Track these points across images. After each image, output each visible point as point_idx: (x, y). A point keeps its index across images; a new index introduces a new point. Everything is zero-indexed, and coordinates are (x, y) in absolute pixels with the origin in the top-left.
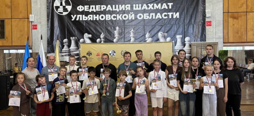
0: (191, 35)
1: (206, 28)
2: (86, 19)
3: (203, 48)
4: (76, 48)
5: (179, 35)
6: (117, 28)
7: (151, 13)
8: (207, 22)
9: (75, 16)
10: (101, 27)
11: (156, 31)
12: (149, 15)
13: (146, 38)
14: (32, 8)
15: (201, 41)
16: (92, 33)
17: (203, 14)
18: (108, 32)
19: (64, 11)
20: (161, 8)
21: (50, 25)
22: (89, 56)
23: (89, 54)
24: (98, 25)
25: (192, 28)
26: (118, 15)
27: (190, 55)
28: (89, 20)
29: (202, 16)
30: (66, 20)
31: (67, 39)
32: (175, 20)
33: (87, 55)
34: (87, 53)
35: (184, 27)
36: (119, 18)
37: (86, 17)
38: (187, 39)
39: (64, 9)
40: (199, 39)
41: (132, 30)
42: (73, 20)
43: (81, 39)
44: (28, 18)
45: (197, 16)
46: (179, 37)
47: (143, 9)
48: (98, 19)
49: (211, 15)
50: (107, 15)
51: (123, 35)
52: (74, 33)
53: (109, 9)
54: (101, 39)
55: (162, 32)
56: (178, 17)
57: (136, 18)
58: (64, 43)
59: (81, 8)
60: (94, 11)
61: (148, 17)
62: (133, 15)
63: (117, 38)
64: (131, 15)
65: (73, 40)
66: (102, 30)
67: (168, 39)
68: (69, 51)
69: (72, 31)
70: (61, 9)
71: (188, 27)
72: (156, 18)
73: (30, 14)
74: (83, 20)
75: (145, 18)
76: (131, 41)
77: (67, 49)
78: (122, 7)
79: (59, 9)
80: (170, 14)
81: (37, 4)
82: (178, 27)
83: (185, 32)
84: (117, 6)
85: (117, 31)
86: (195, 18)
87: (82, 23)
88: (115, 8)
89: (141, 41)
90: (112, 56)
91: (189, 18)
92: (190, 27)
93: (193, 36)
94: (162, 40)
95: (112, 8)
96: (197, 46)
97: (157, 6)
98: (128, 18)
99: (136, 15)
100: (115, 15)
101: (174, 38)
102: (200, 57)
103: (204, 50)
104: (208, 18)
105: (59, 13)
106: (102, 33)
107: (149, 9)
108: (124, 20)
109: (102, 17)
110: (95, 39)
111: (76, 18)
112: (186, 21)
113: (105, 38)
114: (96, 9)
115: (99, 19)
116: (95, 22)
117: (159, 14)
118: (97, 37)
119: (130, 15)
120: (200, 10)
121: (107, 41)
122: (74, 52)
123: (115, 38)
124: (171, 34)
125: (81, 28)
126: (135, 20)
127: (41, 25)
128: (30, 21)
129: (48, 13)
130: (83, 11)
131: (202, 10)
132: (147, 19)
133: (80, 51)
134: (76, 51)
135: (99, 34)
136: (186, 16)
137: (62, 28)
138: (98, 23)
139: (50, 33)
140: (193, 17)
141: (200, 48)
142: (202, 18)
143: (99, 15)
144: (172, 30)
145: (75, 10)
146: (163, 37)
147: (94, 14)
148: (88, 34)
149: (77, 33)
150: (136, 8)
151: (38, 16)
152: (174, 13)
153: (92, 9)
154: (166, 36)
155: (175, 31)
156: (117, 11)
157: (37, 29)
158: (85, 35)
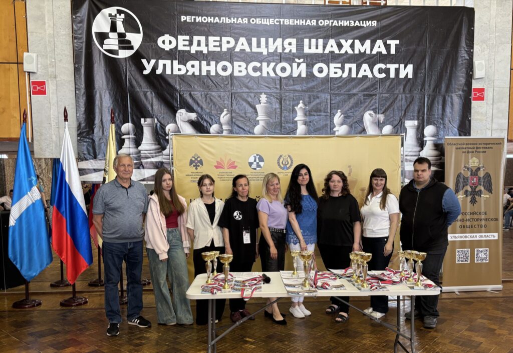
0: (437, 121)
1: (472, 106)
2: (183, 72)
3: (470, 150)
4: (157, 147)
5: (411, 119)
6: (263, 98)
7: (347, 63)
9: (153, 62)
10: (222, 94)
11: (357, 110)
12: (343, 69)
13: (334, 126)
14: (29, 34)
15: (460, 135)
16: (199, 109)
17: (467, 71)
18: (239, 108)
19: (121, 48)
20: (371, 52)
21: (83, 86)
22: (196, 169)
23: (196, 162)
24: (215, 87)
25: (441, 102)
26: (265, 64)
28: (190, 73)
29: (464, 75)
30: (129, 72)
31: (133, 122)
32: (404, 83)
33: (190, 165)
34: (191, 160)
35: (423, 100)
36: (268, 73)
37: (182, 67)
38: (429, 130)
40: (456, 131)
41: (299, 103)
42: (146, 72)
43: (168, 124)
44: (20, 63)
45: (453, 75)
46: (411, 125)
47: (327, 51)
48: (213, 73)
49: (485, 74)
50: (236, 64)
51: (279, 116)
52: (150, 108)
53: (243, 48)
54: (221, 125)
55: (371, 112)
56: (410, 76)
57: (310, 75)
58: (123, 134)
59: (167, 42)
60: (202, 52)
61: (340, 72)
62: (303, 67)
63: (262, 123)
64: (299, 64)
65: (148, 125)
66: (224, 101)
67: (387, 129)
68: (139, 157)
69: (145, 101)
70: (112, 42)
71: (433, 102)
72: (358, 76)
73: (23, 52)
74: (174, 73)
75: (332, 75)
76: (299, 131)
77: (133, 150)
78: (276, 44)
79: (106, 41)
80: (392, 67)
81: (45, 24)
82: (409, 100)
83: (424, 114)
84: (263, 40)
85: (262, 104)
86: (450, 80)
87: (171, 81)
88: (259, 45)
89: (322, 133)
90: (255, 169)
91: (434, 78)
92: (436, 102)
93: (443, 124)
94: (371, 130)
95: (250, 44)
96: (458, 146)
97: (362, 45)
98: (291, 73)
99: (310, 66)
100: (258, 65)
102: (462, 172)
104: (478, 80)
105: (108, 51)
106: (225, 110)
107: (343, 51)
108: (281, 78)
109: (225, 68)
110: (205, 124)
111: (155, 68)
112: (427, 87)
113: (231, 122)
114: (207, 45)
115: (217, 73)
116: (205, 81)
117: (365, 66)
118: (212, 119)
119: (295, 65)
120: (462, 61)
121: (237, 131)
122: (150, 158)
123: (257, 123)
124: (393, 117)
125: (168, 96)
126: (308, 78)
127: (55, 82)
128: (25, 70)
129: (77, 49)
130: (174, 50)
131: (464, 61)
132: (336, 79)
133: (172, 155)
134: (157, 154)
135: (216, 112)
136: (428, 75)
137: (116, 94)
138: (214, 83)
139: (83, 106)
140: (444, 77)
141: (463, 152)
142: (465, 80)
143: (217, 63)
144: (396, 108)
145: (152, 47)
146: (376, 123)
147: (202, 58)
148: (187, 111)
149: (157, 108)
150: (310, 48)
151: (47, 58)
152: (401, 65)
153: (199, 44)
154: (381, 122)
155: (402, 110)
156: (262, 53)
157: (44, 93)
158: (180, 113)
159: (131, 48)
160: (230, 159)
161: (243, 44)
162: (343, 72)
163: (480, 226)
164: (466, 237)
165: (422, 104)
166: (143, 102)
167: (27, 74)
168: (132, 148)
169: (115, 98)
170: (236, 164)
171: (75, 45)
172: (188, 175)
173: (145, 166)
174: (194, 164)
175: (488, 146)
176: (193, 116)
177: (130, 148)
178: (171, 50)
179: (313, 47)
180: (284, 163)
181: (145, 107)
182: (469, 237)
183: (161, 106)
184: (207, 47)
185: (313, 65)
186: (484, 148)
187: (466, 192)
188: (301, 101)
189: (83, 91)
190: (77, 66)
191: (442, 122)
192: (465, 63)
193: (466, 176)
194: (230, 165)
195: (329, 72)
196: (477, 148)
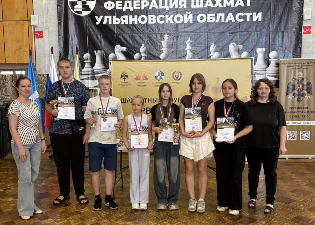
0: (278, 48)
1: (302, 38)
2: (118, 23)
3: (297, 67)
4: (104, 67)
5: (260, 48)
6: (166, 37)
7: (219, 13)
8: (305, 27)
9: (101, 17)
10: (141, 35)
11: (225, 42)
12: (216, 17)
13: (210, 53)
14: (34, 4)
15: (294, 58)
16: (128, 44)
17: (299, 15)
18: (151, 43)
19: (84, 10)
20: (234, 6)
21: (63, 33)
22: (125, 80)
23: (124, 76)
24: (137, 31)
25: (281, 36)
26: (167, 16)
27: (276, 79)
28: (122, 23)
29: (297, 18)
30: (88, 24)
31: (89, 53)
32: (256, 24)
33: (121, 78)
34: (122, 75)
35: (268, 35)
36: (169, 21)
37: (118, 19)
38: (273, 54)
39: (83, 7)
40: (291, 55)
41: (188, 39)
42: (97, 23)
43: (110, 53)
44: (29, 21)
45: (289, 18)
46: (260, 51)
47: (206, 6)
48: (136, 23)
49: (311, 17)
50: (150, 16)
51: (175, 47)
52: (100, 45)
53: (154, 6)
54: (140, 53)
55: (234, 44)
56: (260, 20)
57: (195, 21)
58: (85, 60)
59: (109, 5)
60: (129, 10)
61: (214, 19)
62: (191, 16)
63: (165, 52)
64: (188, 15)
65: (99, 55)
66: (142, 39)
67: (244, 54)
68: (93, 73)
69: (97, 40)
70: (79, 7)
71: (275, 36)
72: (226, 21)
73: (31, 14)
74: (113, 23)
75: (209, 21)
76: (188, 56)
77: (90, 69)
78: (174, 3)
79: (76, 7)
80: (248, 15)
82: (259, 35)
83: (269, 44)
84: (166, 1)
85: (165, 41)
86: (287, 21)
87: (112, 28)
88: (163, 5)
89: (202, 57)
90: (159, 80)
91: (277, 21)
92: (277, 36)
93: (282, 50)
94: (234, 55)
95: (158, 4)
96: (289, 65)
97: (229, 1)
98: (183, 21)
99: (195, 16)
100: (163, 16)
101: (252, 53)
102: (292, 81)
103: (299, 72)
104: (307, 21)
105: (76, 12)
106: (143, 44)
107: (216, 6)
108: (177, 24)
109: (143, 19)
110: (131, 53)
111: (102, 21)
112: (271, 26)
113: (147, 52)
114: (133, 6)
115: (138, 22)
116: (132, 27)
117: (230, 15)
118: (135, 50)
119: (186, 16)
120: (295, 9)
121: (150, 57)
122: (100, 74)
123: (162, 52)
124: (248, 46)
125: (110, 37)
126: (194, 24)
127: (48, 31)
128: (32, 25)
129: (59, 12)
130: (113, 10)
131: (297, 9)
132: (212, 23)
133: (111, 72)
134: (104, 72)
135: (137, 46)
136: (272, 19)
137: (81, 36)
138: (137, 29)
139: (63, 44)
140: (283, 20)
141: (292, 69)
142: (297, 22)
143: (138, 16)
144: (250, 40)
145: (101, 8)
146: (237, 50)
147: (130, 14)
148: (121, 46)
149: (104, 44)
150: (195, 5)
151: (44, 17)
152: (254, 13)
153: (128, 6)
154: (241, 50)
155: (254, 42)
156: (165, 9)
157: (42, 37)
158: (117, 47)
159: (89, 10)
160: (144, 75)
161: (154, 4)
162: (216, 19)
163: (304, 116)
164: (294, 123)
165: (268, 38)
166: (96, 41)
167: (33, 27)
168: (89, 68)
169: (80, 39)
170: (147, 78)
171: (59, 9)
172: (120, 84)
173: (97, 78)
174: (123, 77)
175: (309, 65)
176: (124, 49)
177: (88, 68)
178: (111, 9)
179: (197, 4)
180: (176, 76)
181: (97, 43)
182: (296, 123)
183: (106, 43)
184: (132, 7)
185: (197, 15)
186: (307, 66)
187: (294, 94)
188: (189, 38)
189: (62, 35)
190: (59, 21)
191: (281, 49)
192: (297, 10)
193: (294, 84)
194: (144, 78)
195: (207, 19)
196: (302, 66)
